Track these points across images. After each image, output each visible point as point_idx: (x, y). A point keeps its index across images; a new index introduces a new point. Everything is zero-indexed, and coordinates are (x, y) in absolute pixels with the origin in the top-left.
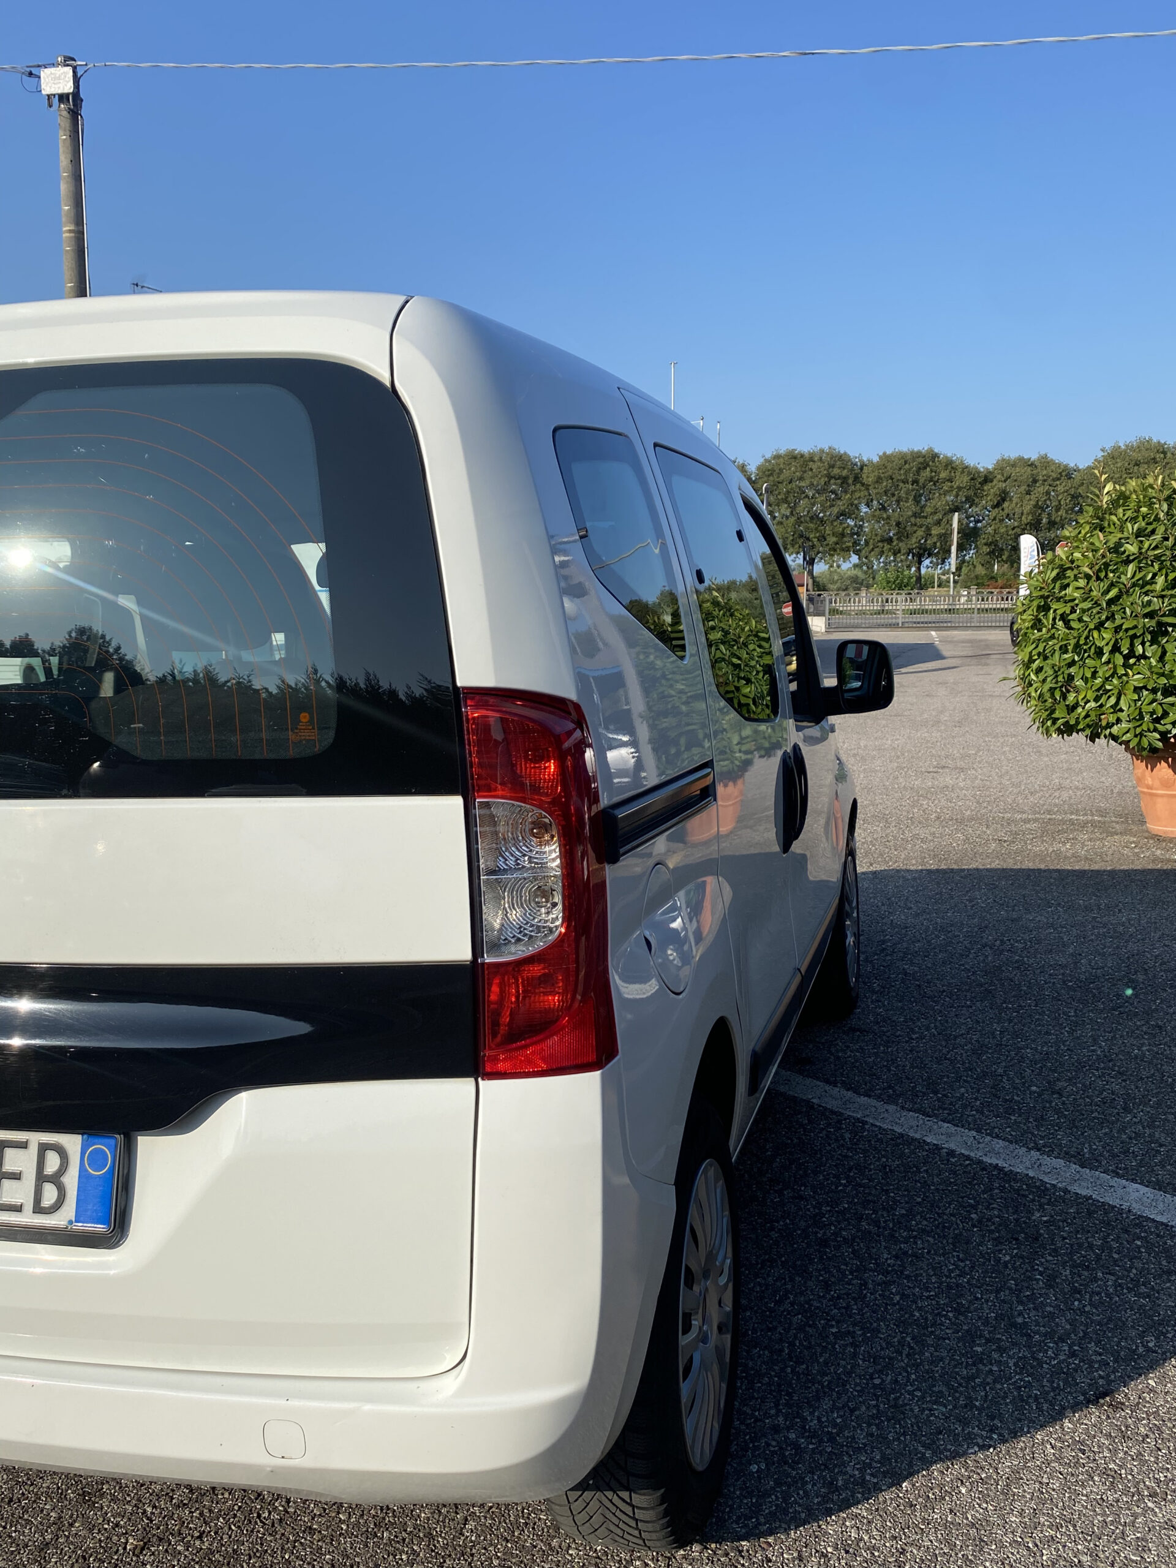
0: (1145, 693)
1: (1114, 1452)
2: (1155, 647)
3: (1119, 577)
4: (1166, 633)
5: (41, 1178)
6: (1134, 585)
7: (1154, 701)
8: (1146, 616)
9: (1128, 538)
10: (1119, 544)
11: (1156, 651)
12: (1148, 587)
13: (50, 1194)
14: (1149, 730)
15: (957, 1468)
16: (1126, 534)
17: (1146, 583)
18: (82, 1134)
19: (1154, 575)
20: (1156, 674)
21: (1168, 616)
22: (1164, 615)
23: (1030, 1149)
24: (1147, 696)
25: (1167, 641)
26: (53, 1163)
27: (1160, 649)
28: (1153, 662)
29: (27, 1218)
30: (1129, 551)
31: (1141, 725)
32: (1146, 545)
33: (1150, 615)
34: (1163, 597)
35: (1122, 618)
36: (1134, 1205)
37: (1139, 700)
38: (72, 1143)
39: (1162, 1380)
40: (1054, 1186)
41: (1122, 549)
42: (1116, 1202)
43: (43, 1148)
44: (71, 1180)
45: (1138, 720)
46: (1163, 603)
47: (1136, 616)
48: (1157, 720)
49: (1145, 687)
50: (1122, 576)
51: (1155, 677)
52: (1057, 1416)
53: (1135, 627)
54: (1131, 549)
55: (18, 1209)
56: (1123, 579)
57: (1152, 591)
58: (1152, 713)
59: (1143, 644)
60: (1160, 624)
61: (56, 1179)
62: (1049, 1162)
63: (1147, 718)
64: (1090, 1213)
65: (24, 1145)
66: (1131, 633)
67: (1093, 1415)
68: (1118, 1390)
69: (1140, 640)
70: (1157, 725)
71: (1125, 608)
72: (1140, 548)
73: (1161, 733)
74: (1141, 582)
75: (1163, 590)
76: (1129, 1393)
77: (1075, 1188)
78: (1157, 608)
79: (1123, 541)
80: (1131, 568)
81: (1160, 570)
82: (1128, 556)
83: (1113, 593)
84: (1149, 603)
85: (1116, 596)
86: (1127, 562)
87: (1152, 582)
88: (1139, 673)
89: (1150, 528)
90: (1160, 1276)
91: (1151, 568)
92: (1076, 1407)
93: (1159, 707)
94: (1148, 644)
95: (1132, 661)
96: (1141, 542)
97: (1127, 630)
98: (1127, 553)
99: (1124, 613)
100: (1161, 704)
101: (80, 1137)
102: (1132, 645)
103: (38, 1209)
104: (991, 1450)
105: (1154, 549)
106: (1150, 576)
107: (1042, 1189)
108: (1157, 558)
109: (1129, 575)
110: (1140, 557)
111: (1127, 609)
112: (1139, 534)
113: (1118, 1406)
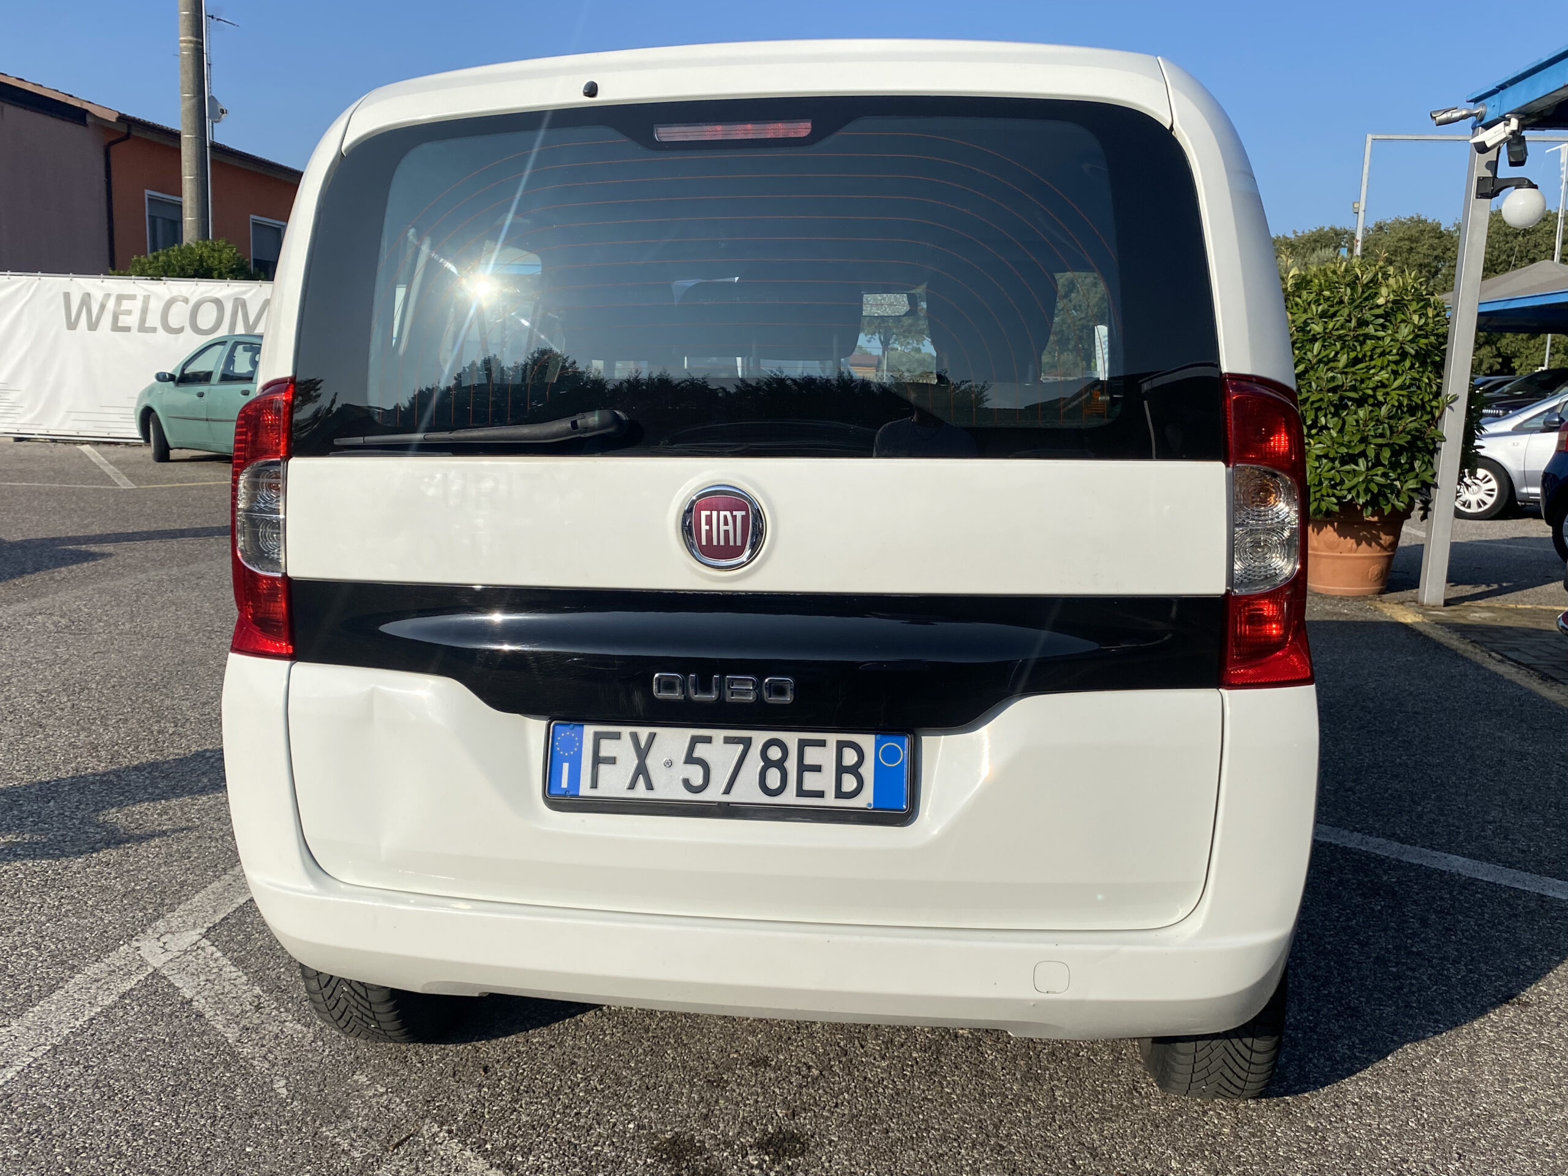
0: (1324, 461)
1: (1541, 1033)
2: (1336, 419)
3: (1305, 354)
4: (1346, 407)
5: (841, 769)
6: (1320, 361)
7: (1333, 468)
8: (1329, 391)
9: (1312, 319)
10: (1306, 324)
11: (1338, 423)
12: (1332, 364)
13: (849, 783)
14: (1328, 496)
15: (1422, 1048)
16: (1310, 315)
17: (1330, 361)
18: (876, 734)
19: (1337, 353)
20: (1338, 443)
21: (1349, 391)
22: (1346, 390)
23: (1352, 831)
24: (1326, 464)
25: (1347, 414)
26: (850, 757)
27: (1341, 422)
28: (1334, 433)
29: (830, 800)
30: (1315, 330)
31: (1320, 490)
32: (1331, 326)
33: (1334, 390)
34: (1346, 373)
35: (1308, 391)
36: (1460, 870)
37: (1320, 467)
38: (867, 741)
39: (1549, 985)
40: (1388, 857)
41: (1308, 329)
42: (1445, 868)
43: (841, 745)
44: (868, 770)
45: (1317, 486)
46: (1346, 379)
47: (1321, 390)
48: (1334, 487)
49: (1326, 456)
50: (1308, 353)
51: (1336, 446)
52: (1483, 1011)
53: (1321, 400)
54: (1317, 328)
55: (820, 794)
56: (1309, 355)
57: (1335, 368)
58: (1331, 479)
59: (1325, 416)
60: (1342, 398)
61: (854, 770)
62: (1374, 841)
63: (1326, 483)
64: (1429, 877)
65: (822, 744)
66: (1316, 405)
67: (1509, 1012)
68: (1519, 993)
69: (1323, 412)
70: (1335, 491)
71: (1310, 383)
72: (1325, 329)
73: (1338, 498)
74: (1325, 359)
75: (1344, 368)
76: (1529, 994)
77: (1404, 858)
78: (1341, 383)
79: (1309, 321)
80: (1317, 346)
81: (1342, 348)
82: (1314, 335)
83: (1301, 368)
84: (1333, 379)
85: (1303, 372)
86: (1314, 339)
87: (1335, 359)
88: (1320, 443)
89: (1332, 310)
90: (1510, 919)
91: (1333, 347)
92: (1494, 1006)
93: (1337, 474)
94: (1329, 416)
95: (1314, 431)
96: (1326, 322)
97: (1313, 403)
98: (1312, 332)
99: (1310, 386)
100: (1338, 472)
101: (874, 736)
102: (1316, 416)
103: (840, 794)
104: (1444, 1034)
105: (1337, 329)
106: (1333, 353)
107: (1381, 861)
108: (1340, 338)
109: (1315, 352)
110: (1326, 336)
111: (1313, 383)
112: (1323, 315)
113: (1526, 1004)
